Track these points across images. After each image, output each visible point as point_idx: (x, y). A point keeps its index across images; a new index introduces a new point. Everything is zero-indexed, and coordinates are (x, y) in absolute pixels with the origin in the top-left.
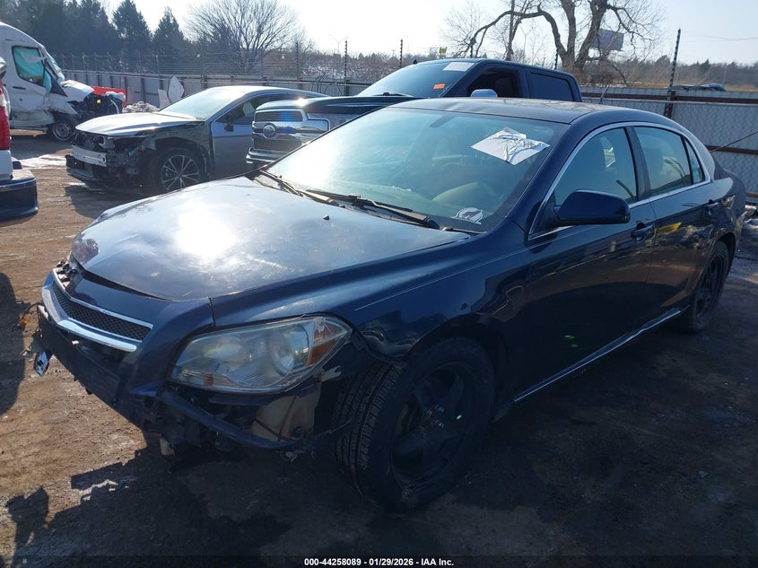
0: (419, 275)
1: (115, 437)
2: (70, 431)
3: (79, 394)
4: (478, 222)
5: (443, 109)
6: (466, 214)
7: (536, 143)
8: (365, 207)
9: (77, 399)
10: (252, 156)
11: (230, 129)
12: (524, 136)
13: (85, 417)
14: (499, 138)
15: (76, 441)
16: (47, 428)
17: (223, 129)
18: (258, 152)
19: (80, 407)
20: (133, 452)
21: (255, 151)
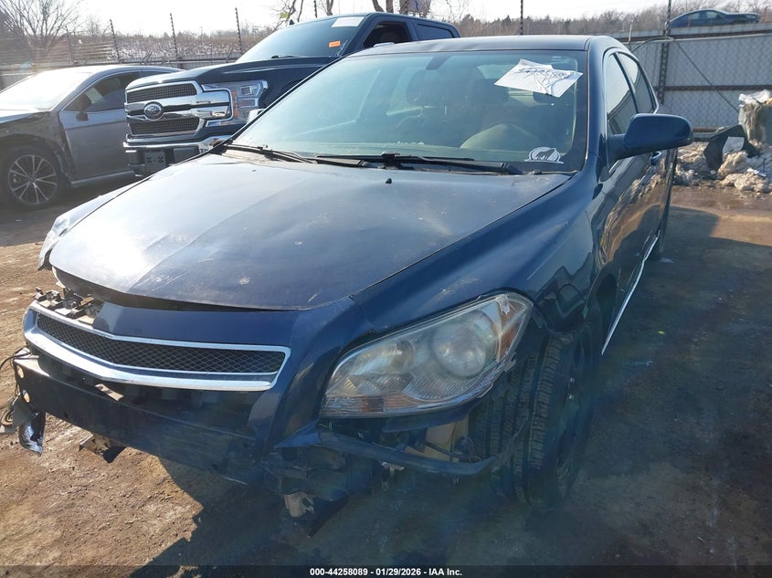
0: (558, 227)
1: (151, 508)
2: (85, 516)
3: (65, 466)
4: (558, 162)
5: (425, 51)
6: (540, 154)
7: (568, 73)
8: (404, 165)
9: (66, 473)
10: (130, 144)
11: (83, 117)
12: (550, 67)
13: (93, 493)
14: (521, 71)
15: (103, 528)
16: (50, 520)
17: (75, 120)
18: (138, 137)
19: (76, 481)
20: (189, 521)
21: (133, 138)
